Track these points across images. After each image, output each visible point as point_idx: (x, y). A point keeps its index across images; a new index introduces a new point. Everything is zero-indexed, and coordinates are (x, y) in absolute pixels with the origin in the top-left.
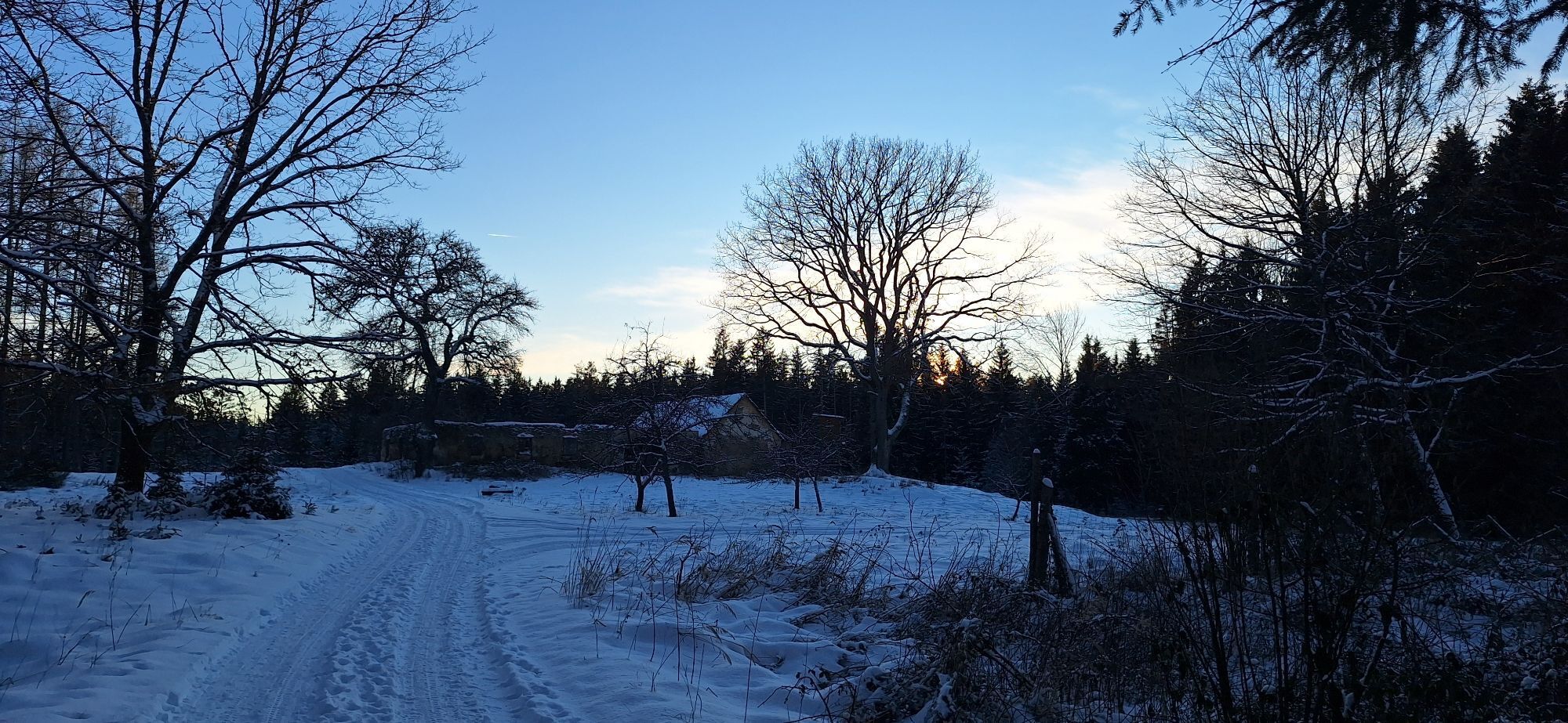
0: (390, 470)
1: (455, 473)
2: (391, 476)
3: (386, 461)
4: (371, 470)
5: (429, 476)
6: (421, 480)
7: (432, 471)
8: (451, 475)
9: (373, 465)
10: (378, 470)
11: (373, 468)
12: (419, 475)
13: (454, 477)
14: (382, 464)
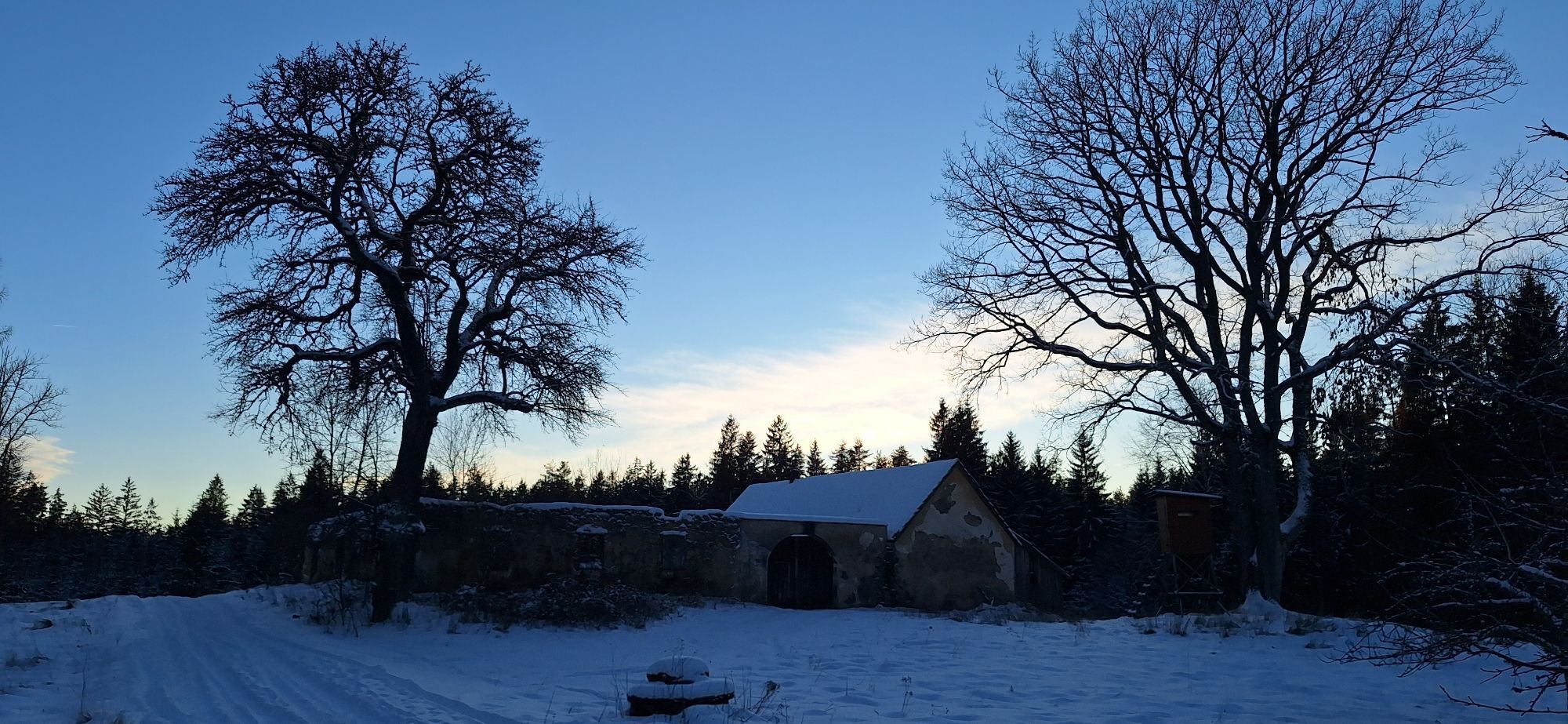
0: (316, 603)
1: (469, 612)
2: (316, 619)
3: (309, 583)
4: (275, 603)
5: (406, 620)
6: (385, 631)
7: (413, 608)
8: (457, 615)
9: (280, 592)
10: (291, 602)
11: (280, 598)
12: (381, 615)
13: (465, 621)
14: (302, 590)
